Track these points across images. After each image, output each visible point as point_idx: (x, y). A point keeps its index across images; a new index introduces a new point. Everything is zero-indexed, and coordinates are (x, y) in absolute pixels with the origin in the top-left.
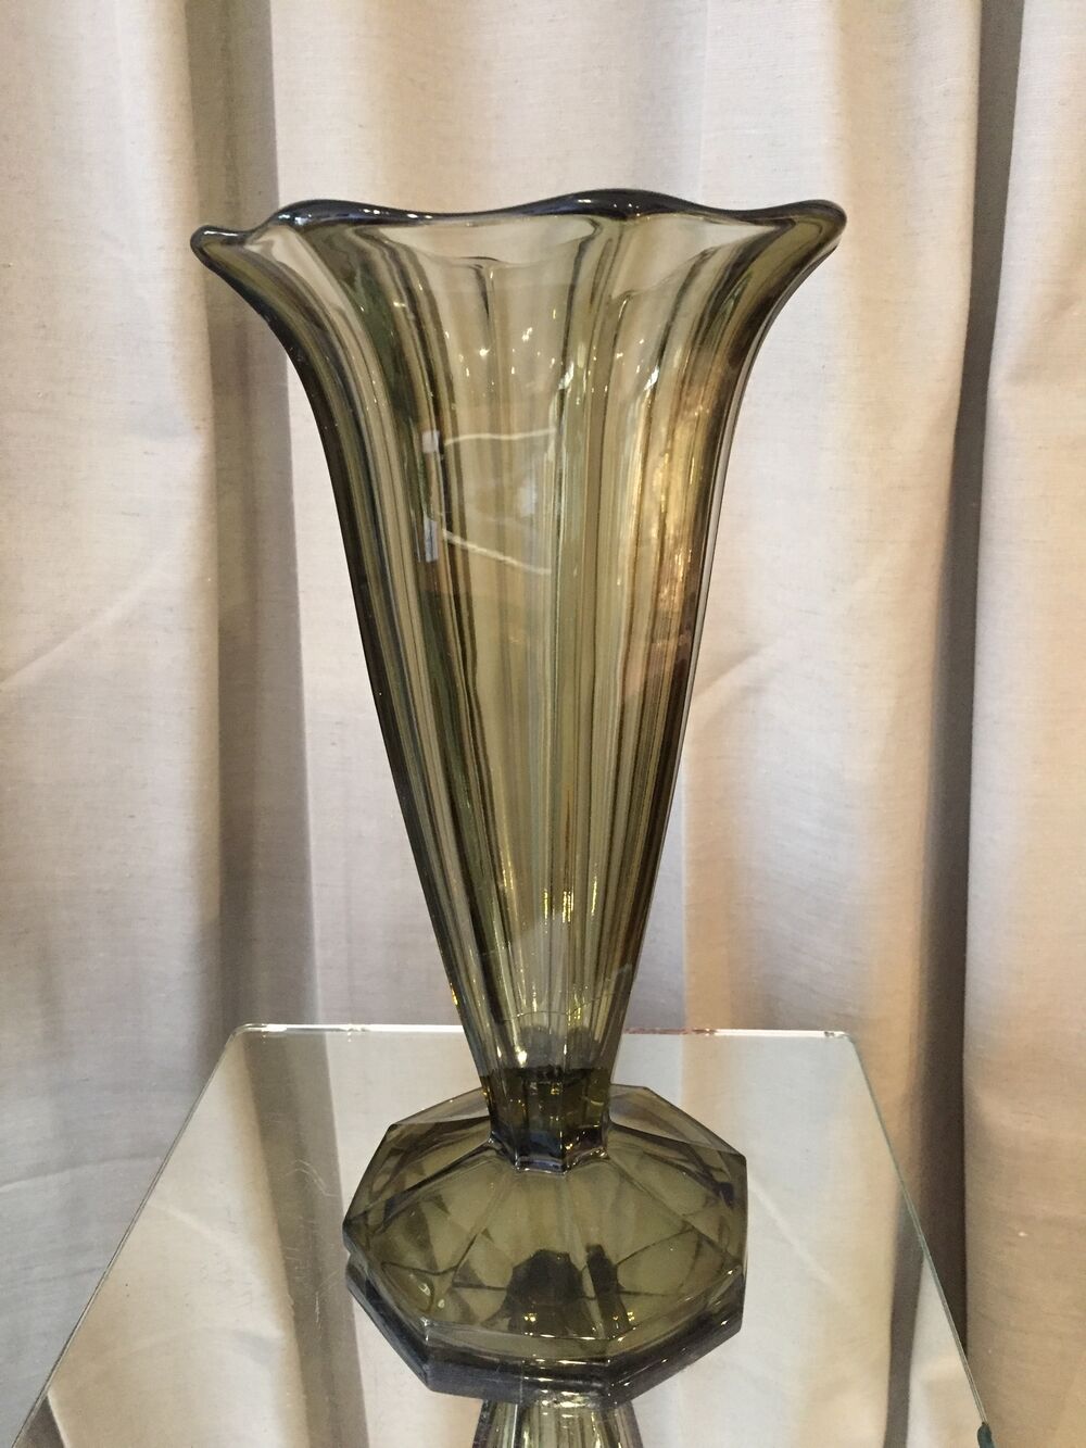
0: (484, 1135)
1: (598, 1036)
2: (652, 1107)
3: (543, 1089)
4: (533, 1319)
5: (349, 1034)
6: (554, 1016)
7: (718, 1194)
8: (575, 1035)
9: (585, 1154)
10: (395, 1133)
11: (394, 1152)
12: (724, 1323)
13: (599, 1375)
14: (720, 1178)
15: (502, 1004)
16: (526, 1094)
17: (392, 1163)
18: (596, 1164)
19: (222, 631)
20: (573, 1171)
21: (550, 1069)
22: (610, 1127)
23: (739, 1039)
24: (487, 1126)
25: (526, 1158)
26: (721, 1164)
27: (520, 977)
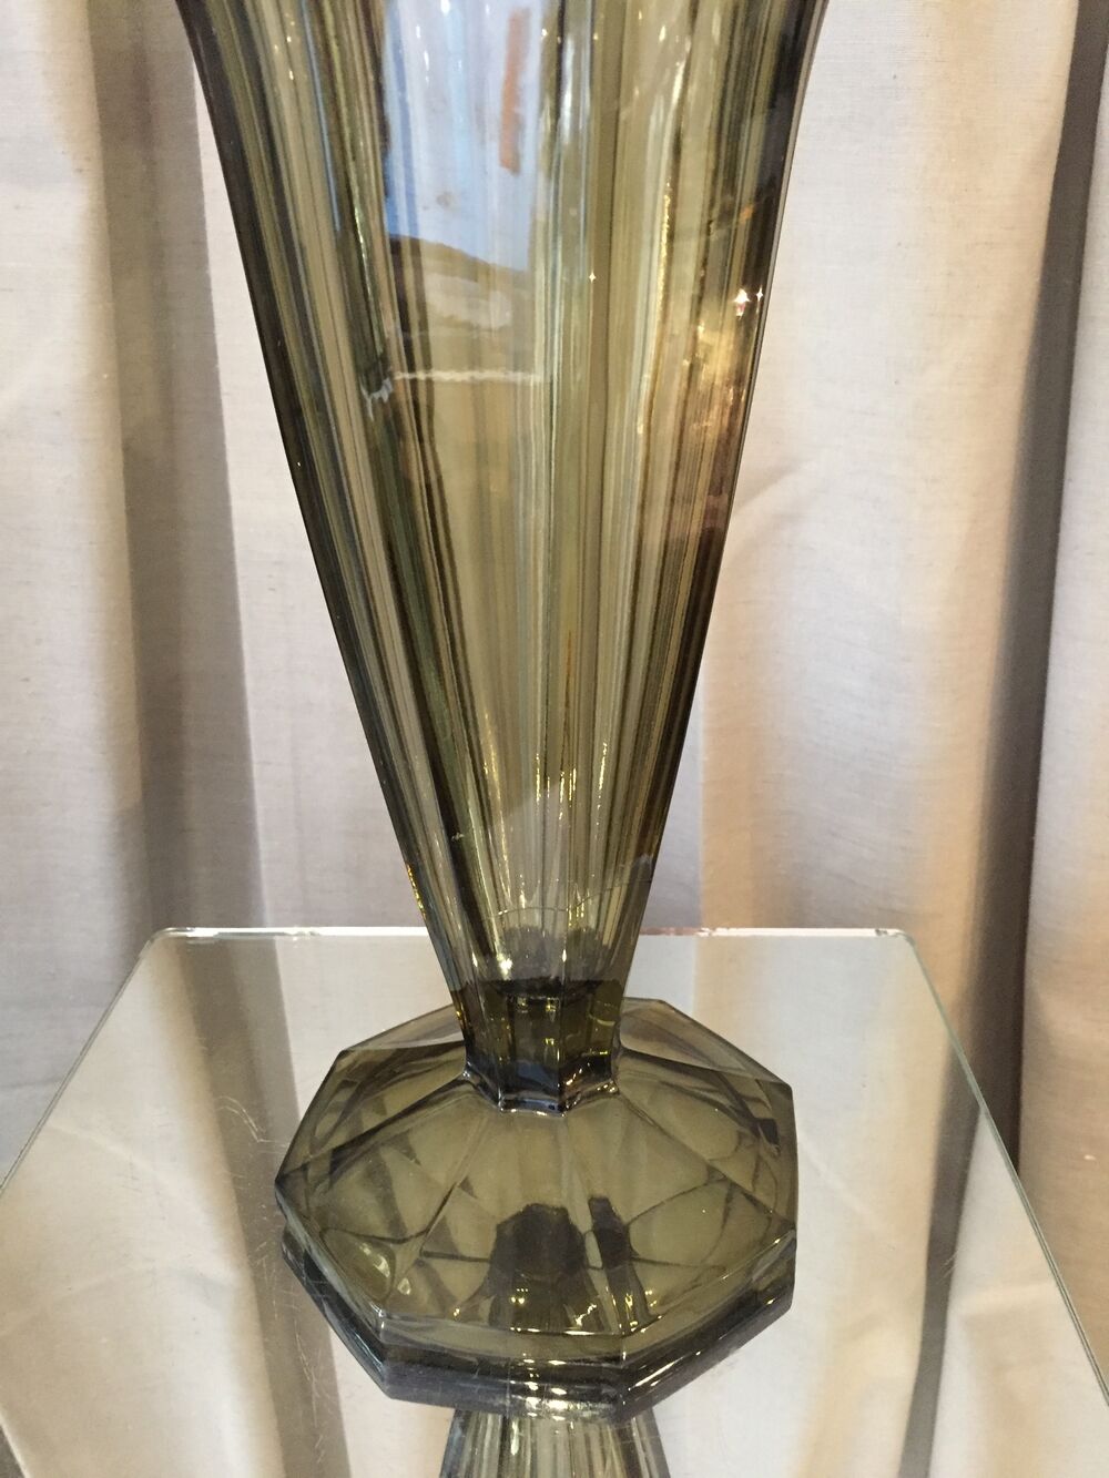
0: (458, 1068)
1: (607, 939)
2: (667, 1024)
3: (537, 1008)
4: (522, 1301)
5: (295, 939)
6: (549, 914)
7: (757, 1134)
8: (576, 938)
9: (590, 1088)
10: (346, 1062)
11: (345, 1084)
12: (770, 1302)
13: (611, 1379)
14: (760, 1112)
15: (480, 900)
16: (512, 1013)
17: (343, 1097)
18: (605, 1100)
19: (127, 449)
20: (573, 1111)
21: (544, 980)
22: (620, 1054)
23: (762, 939)
24: (462, 1052)
25: (512, 1097)
26: (761, 1094)
27: (503, 865)
